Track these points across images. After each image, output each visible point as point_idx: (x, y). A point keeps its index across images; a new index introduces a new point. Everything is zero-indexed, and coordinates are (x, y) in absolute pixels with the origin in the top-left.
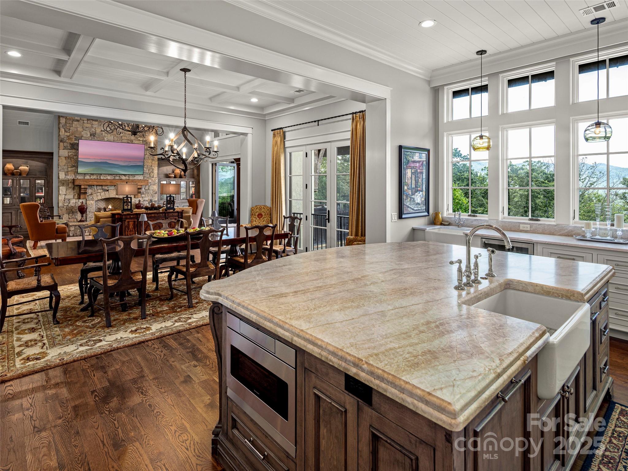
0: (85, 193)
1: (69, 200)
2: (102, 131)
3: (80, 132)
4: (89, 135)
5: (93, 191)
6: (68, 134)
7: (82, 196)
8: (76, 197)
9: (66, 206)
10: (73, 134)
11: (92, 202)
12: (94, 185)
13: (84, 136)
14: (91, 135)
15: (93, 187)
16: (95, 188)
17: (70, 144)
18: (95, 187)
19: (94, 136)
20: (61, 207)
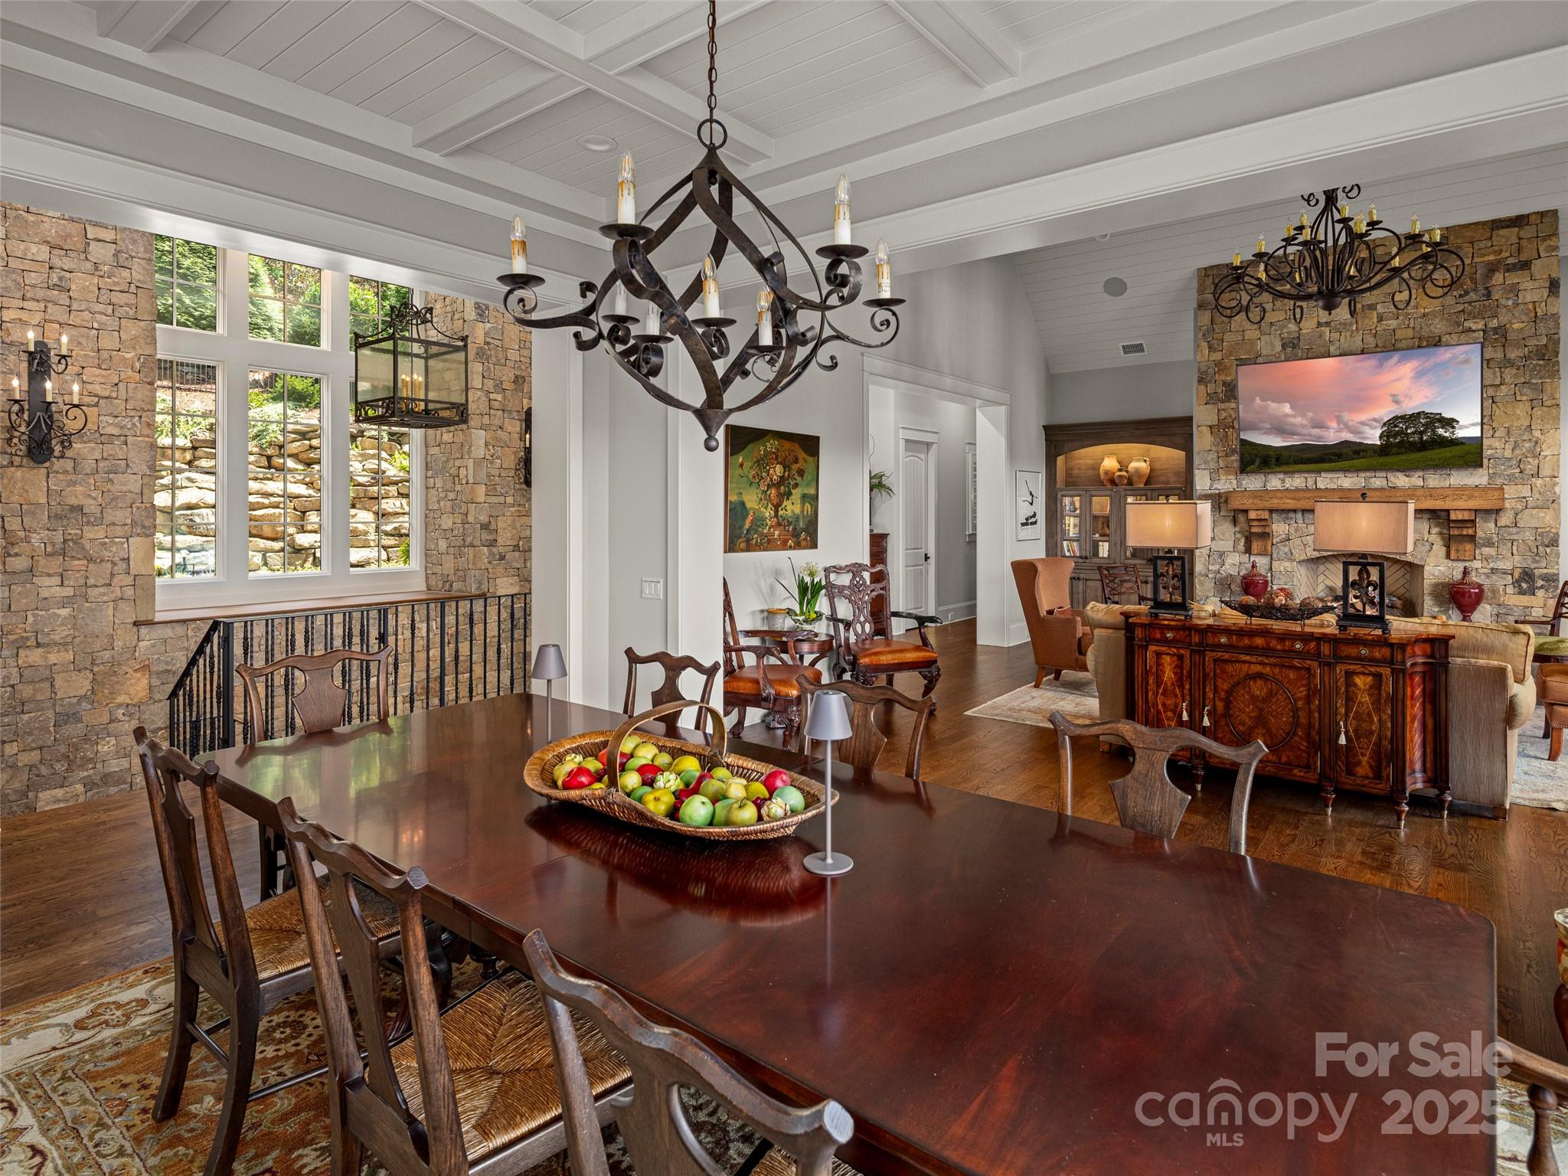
0: (1265, 536)
1: (1222, 554)
2: (1319, 324)
3: (1252, 342)
4: (1279, 348)
5: (1292, 531)
6: (1217, 356)
7: (1256, 546)
8: (1241, 546)
9: (1215, 572)
10: (1231, 354)
11: (1287, 564)
12: (1295, 511)
13: (1264, 353)
14: (1284, 346)
15: (1292, 515)
16: (1300, 521)
17: (1224, 384)
18: (1299, 515)
19: (1294, 347)
20: (1201, 574)
